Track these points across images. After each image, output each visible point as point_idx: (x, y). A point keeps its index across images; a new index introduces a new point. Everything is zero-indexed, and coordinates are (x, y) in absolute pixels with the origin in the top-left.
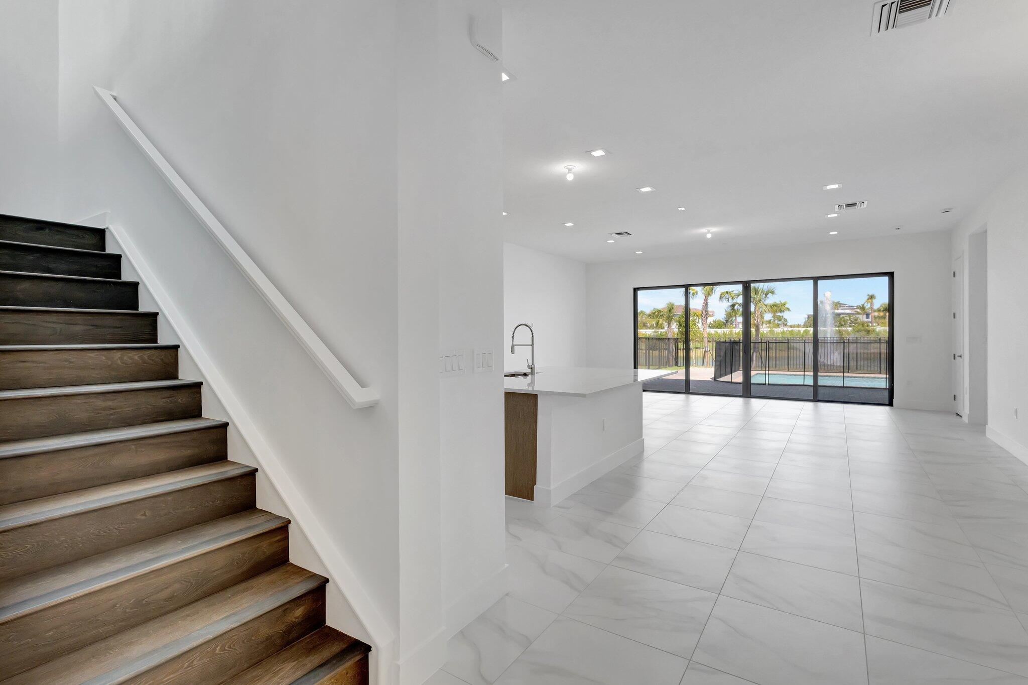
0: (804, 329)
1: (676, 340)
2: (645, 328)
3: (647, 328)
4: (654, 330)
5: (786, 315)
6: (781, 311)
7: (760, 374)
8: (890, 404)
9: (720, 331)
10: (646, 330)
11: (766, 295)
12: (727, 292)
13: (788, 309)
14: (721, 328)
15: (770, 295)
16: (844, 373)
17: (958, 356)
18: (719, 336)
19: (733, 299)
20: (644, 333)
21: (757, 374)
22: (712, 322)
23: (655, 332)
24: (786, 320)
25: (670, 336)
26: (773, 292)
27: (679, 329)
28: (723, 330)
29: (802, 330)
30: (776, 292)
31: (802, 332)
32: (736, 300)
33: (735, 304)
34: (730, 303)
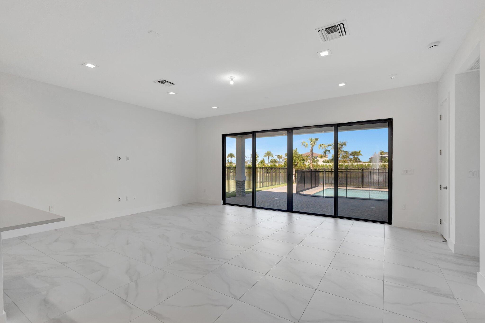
0: (368, 164)
5: (360, 157)
6: (357, 155)
7: (330, 188)
8: (389, 222)
9: (328, 164)
12: (322, 144)
13: (361, 155)
15: (344, 146)
17: (444, 188)
21: (329, 188)
22: (324, 160)
24: (359, 159)
26: (345, 145)
29: (367, 164)
30: (347, 144)
31: (367, 165)
32: (327, 149)
33: (326, 151)
34: (324, 150)
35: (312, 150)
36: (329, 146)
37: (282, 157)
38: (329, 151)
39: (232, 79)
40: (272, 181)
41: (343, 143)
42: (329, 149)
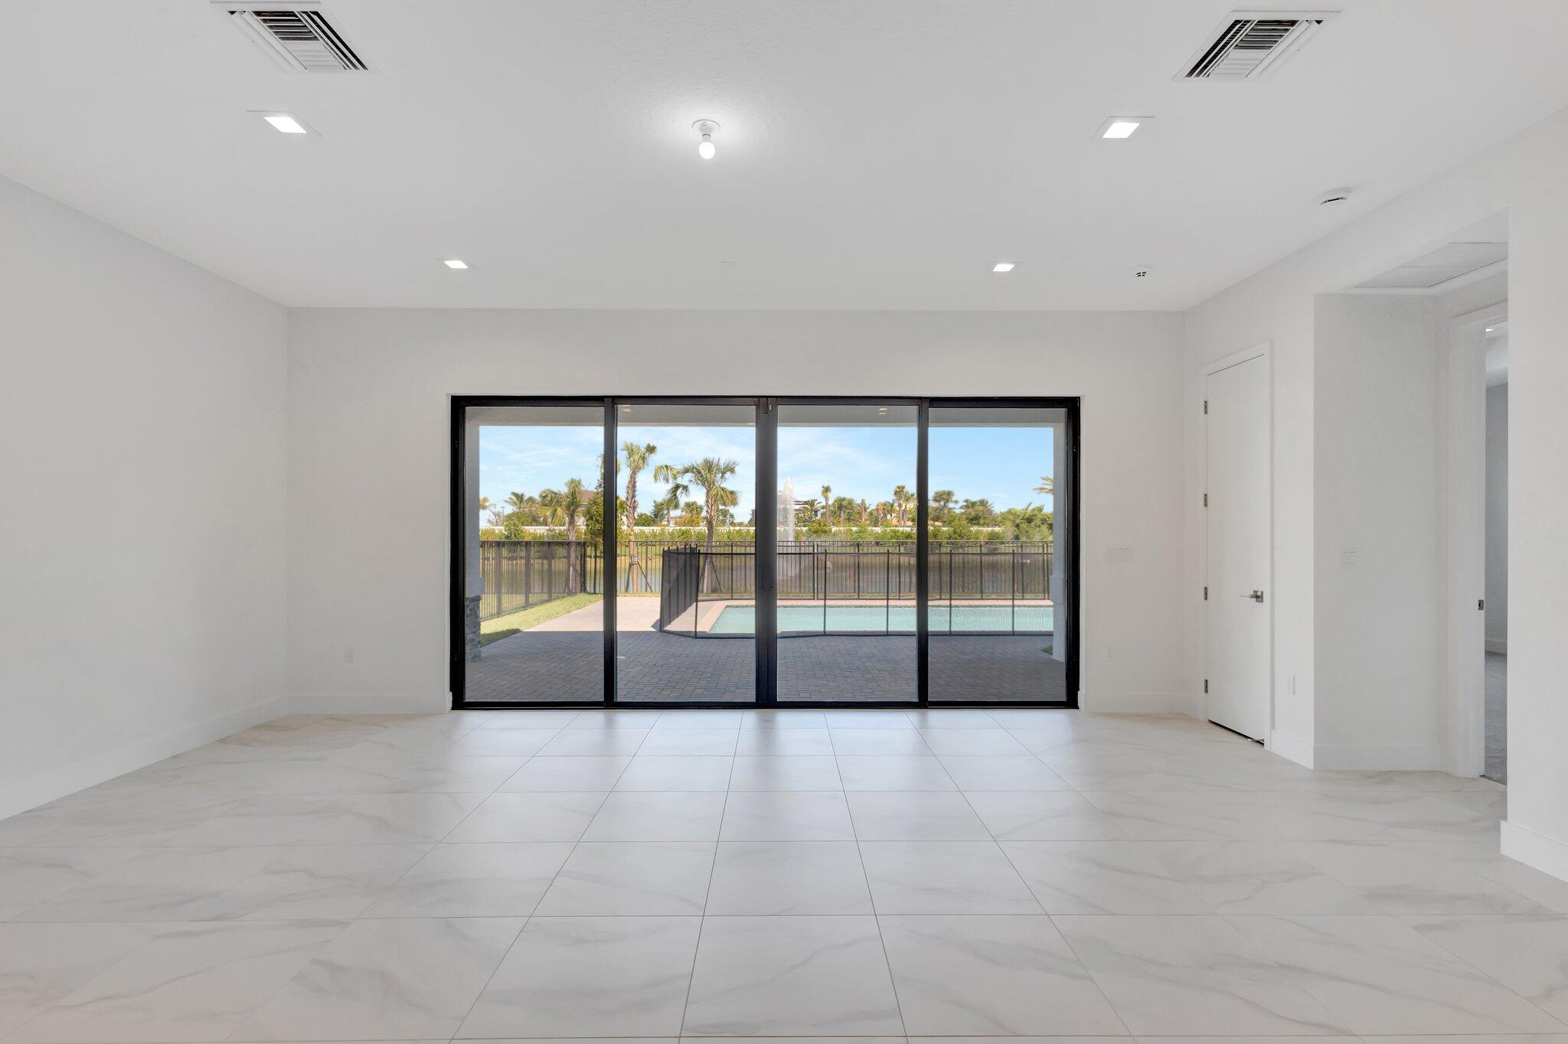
1: (583, 545)
2: (534, 523)
3: (539, 524)
4: (547, 528)
9: (647, 529)
10: (536, 527)
11: (723, 473)
12: (666, 467)
14: (649, 526)
15: (728, 475)
16: (825, 599)
18: (647, 537)
19: (675, 478)
20: (532, 531)
23: (549, 530)
25: (572, 538)
26: (732, 470)
27: (587, 525)
28: (651, 528)
30: (737, 469)
32: (679, 481)
33: (677, 487)
34: (670, 486)
35: (635, 482)
36: (686, 471)
37: (487, 504)
38: (685, 488)
39: (706, 135)
40: (527, 592)
41: (728, 466)
42: (685, 484)
